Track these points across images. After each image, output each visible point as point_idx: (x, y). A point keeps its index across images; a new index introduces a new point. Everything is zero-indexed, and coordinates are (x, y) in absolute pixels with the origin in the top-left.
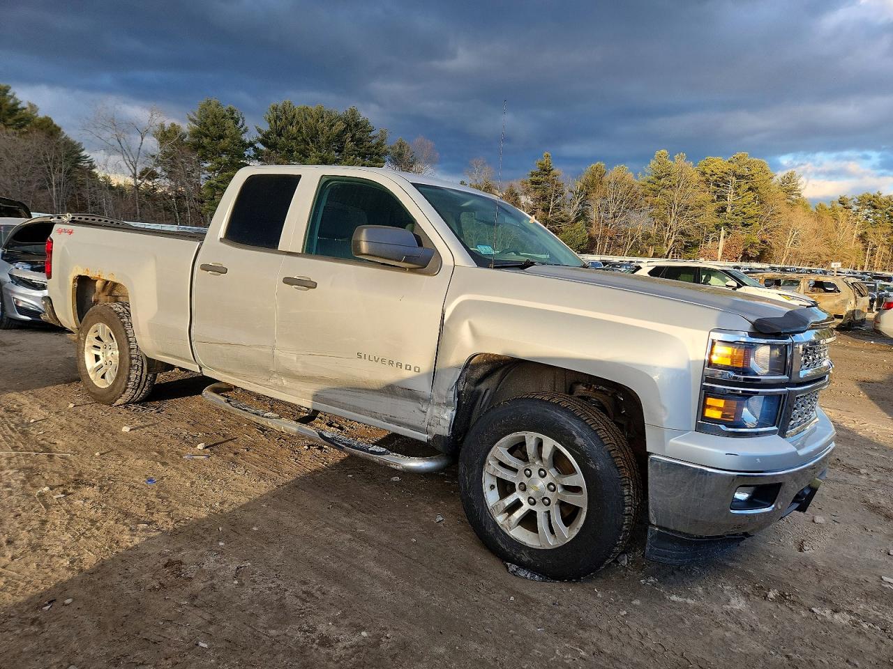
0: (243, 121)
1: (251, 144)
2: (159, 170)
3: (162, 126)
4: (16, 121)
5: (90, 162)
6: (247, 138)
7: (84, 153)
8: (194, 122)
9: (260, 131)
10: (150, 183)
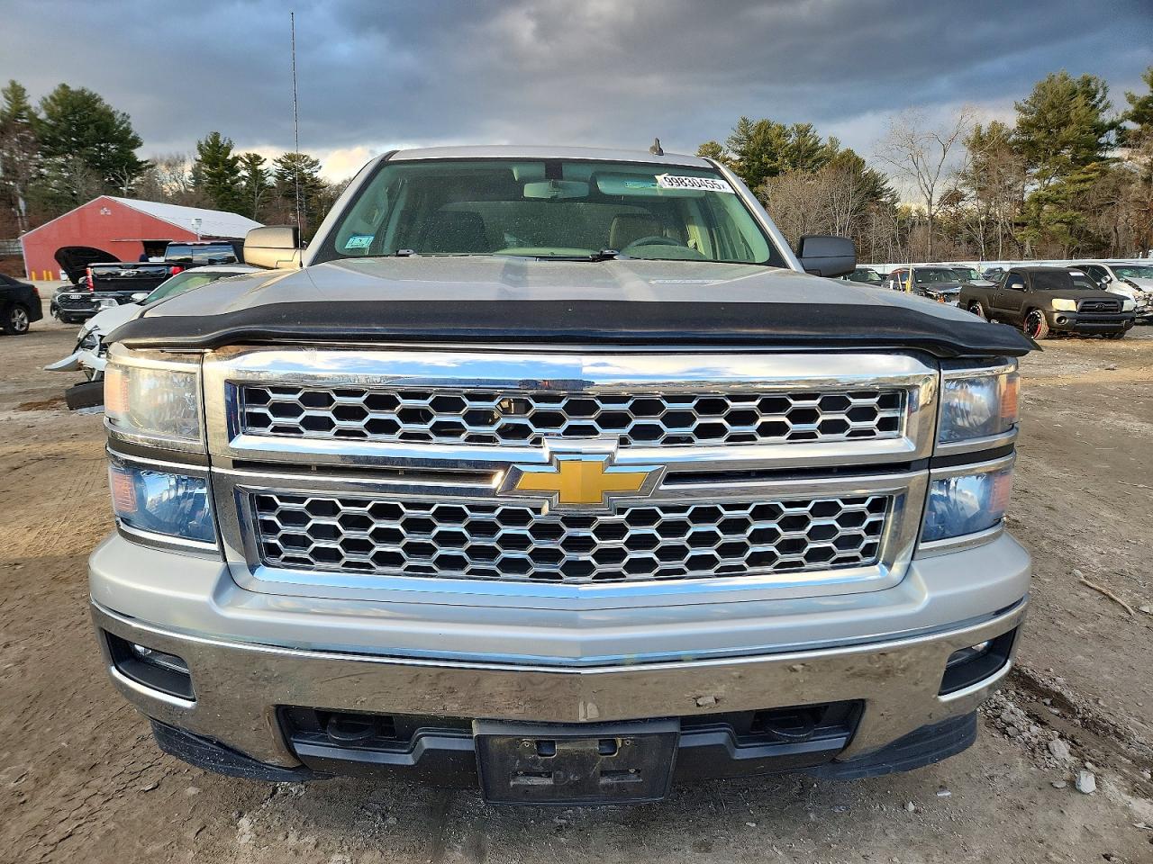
0: (1105, 93)
1: (1113, 126)
2: (965, 190)
3: (979, 129)
4: (815, 161)
5: (893, 195)
6: (1107, 117)
7: (886, 186)
8: (1024, 111)
9: (1131, 99)
10: (953, 210)
